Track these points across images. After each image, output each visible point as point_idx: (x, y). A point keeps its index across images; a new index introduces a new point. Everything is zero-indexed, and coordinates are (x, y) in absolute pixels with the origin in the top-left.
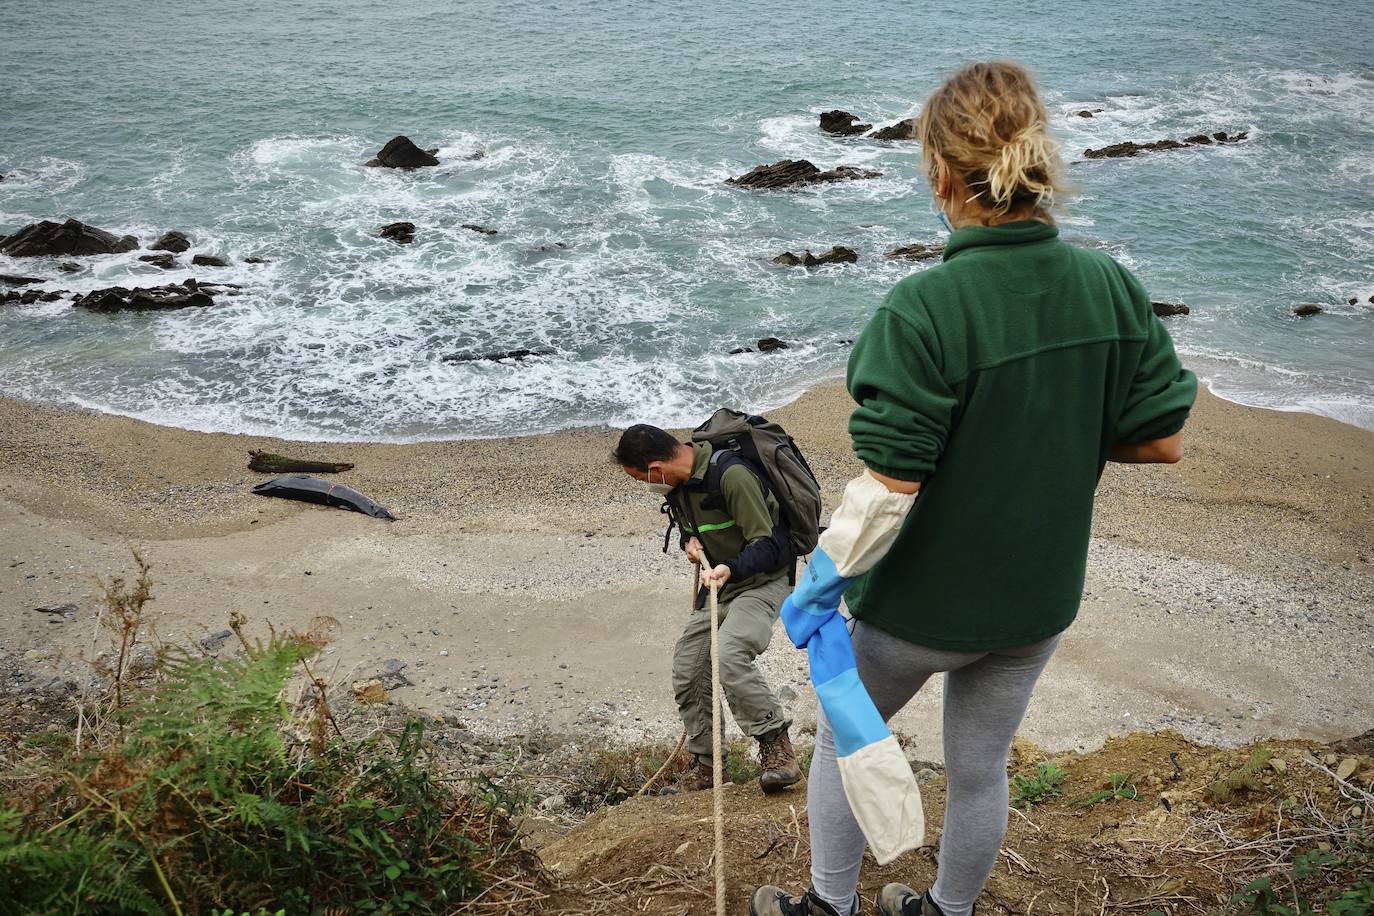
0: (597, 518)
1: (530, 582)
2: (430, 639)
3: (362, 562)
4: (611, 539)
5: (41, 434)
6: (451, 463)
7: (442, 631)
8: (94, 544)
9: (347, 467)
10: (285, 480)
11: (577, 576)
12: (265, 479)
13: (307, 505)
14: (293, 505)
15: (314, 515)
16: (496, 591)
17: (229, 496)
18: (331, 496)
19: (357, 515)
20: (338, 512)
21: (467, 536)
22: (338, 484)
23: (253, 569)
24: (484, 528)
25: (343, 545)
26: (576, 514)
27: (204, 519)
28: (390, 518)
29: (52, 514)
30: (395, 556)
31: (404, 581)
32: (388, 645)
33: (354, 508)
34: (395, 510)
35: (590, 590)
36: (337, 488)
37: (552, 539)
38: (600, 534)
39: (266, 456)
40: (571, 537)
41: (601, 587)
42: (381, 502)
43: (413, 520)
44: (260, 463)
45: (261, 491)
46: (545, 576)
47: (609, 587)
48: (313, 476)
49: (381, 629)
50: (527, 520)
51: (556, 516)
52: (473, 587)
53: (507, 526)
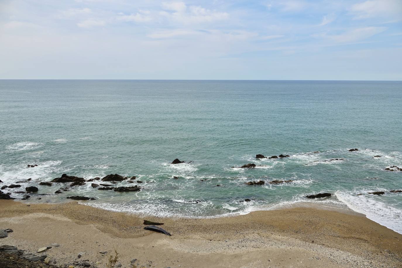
0: (212, 237)
1: (198, 250)
2: (177, 263)
3: (164, 245)
4: (215, 242)
5: (105, 215)
6: (183, 224)
7: (179, 261)
8: (112, 239)
9: (163, 224)
10: (150, 226)
11: (208, 250)
12: (146, 226)
13: (154, 232)
14: (151, 232)
15: (155, 234)
16: (191, 252)
17: (139, 229)
18: (159, 230)
19: (164, 234)
20: (160, 234)
21: (186, 240)
22: (161, 227)
23: (142, 245)
24: (189, 238)
25: (161, 241)
26: (208, 236)
27: (134, 234)
28: (170, 235)
29: (105, 232)
30: (171, 244)
31: (172, 249)
32: (168, 264)
33: (163, 233)
34: (171, 233)
35: (210, 253)
36: (160, 228)
37: (203, 241)
38: (213, 240)
39: (147, 221)
40: (207, 241)
41: (213, 252)
42: (169, 232)
43: (175, 236)
44: (146, 222)
45: (146, 229)
46: (201, 249)
47: (214, 252)
48: (156, 226)
49: (167, 260)
50: (198, 237)
51: (204, 236)
52: (186, 251)
53: (194, 238)
